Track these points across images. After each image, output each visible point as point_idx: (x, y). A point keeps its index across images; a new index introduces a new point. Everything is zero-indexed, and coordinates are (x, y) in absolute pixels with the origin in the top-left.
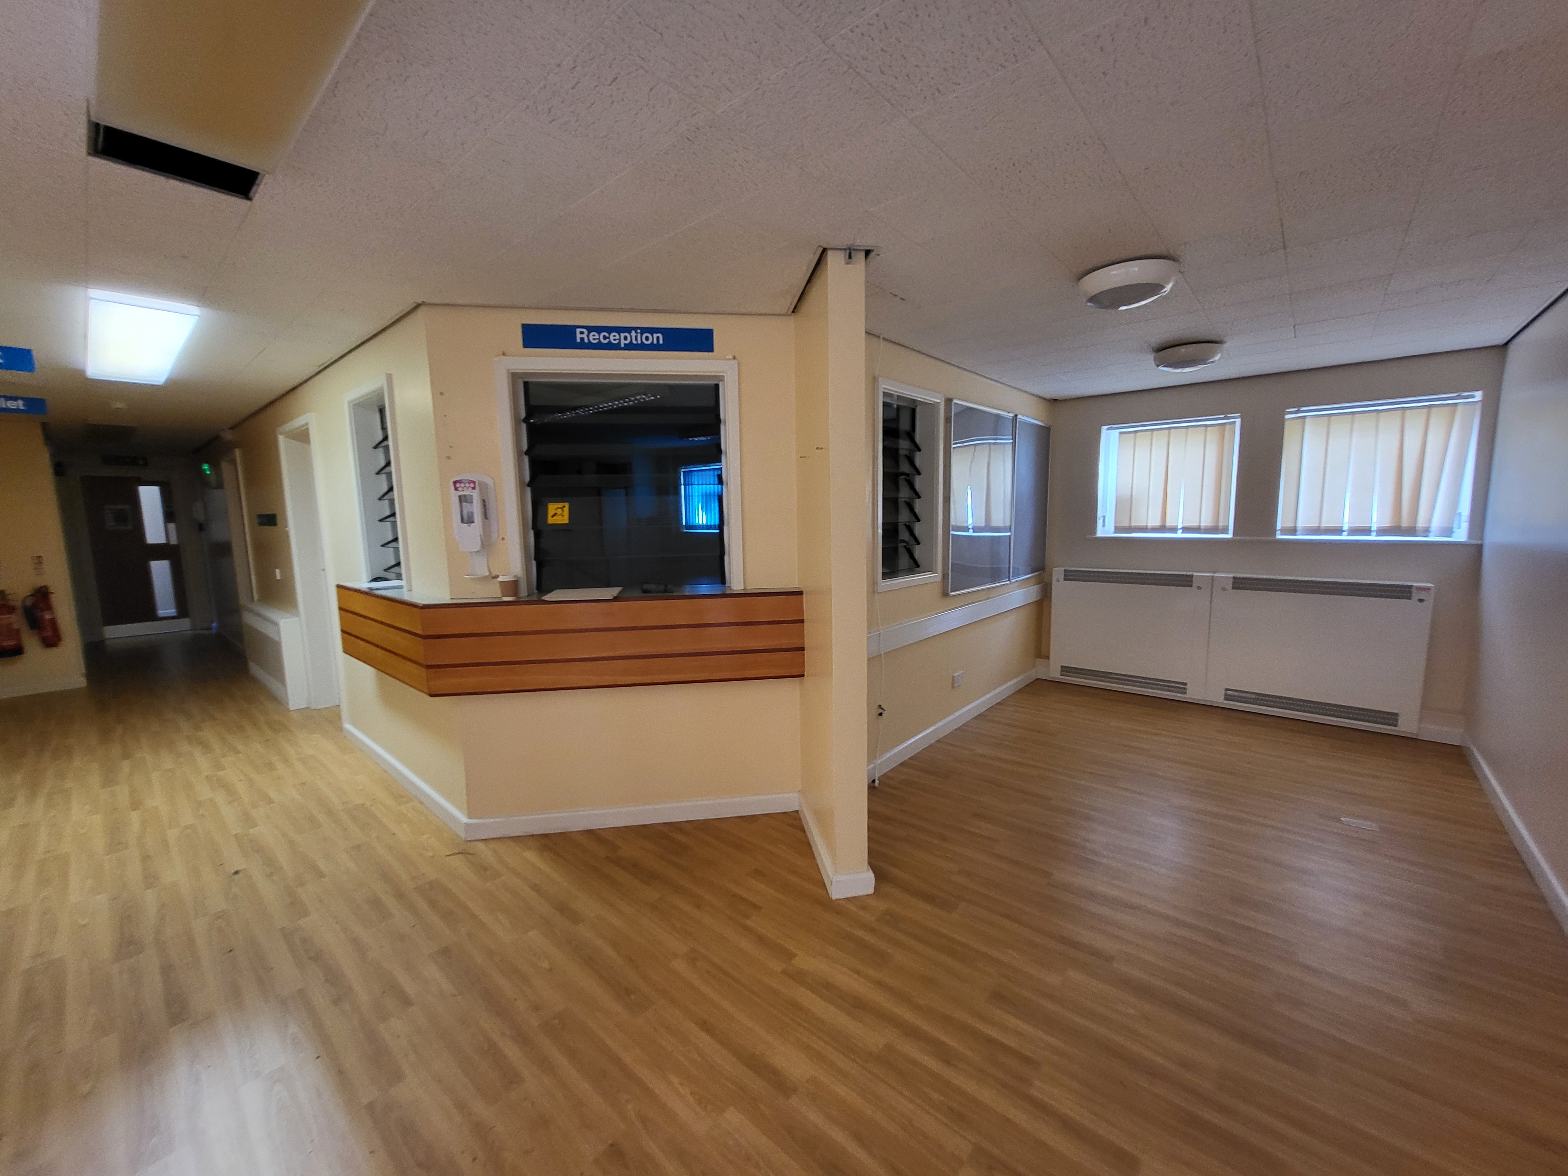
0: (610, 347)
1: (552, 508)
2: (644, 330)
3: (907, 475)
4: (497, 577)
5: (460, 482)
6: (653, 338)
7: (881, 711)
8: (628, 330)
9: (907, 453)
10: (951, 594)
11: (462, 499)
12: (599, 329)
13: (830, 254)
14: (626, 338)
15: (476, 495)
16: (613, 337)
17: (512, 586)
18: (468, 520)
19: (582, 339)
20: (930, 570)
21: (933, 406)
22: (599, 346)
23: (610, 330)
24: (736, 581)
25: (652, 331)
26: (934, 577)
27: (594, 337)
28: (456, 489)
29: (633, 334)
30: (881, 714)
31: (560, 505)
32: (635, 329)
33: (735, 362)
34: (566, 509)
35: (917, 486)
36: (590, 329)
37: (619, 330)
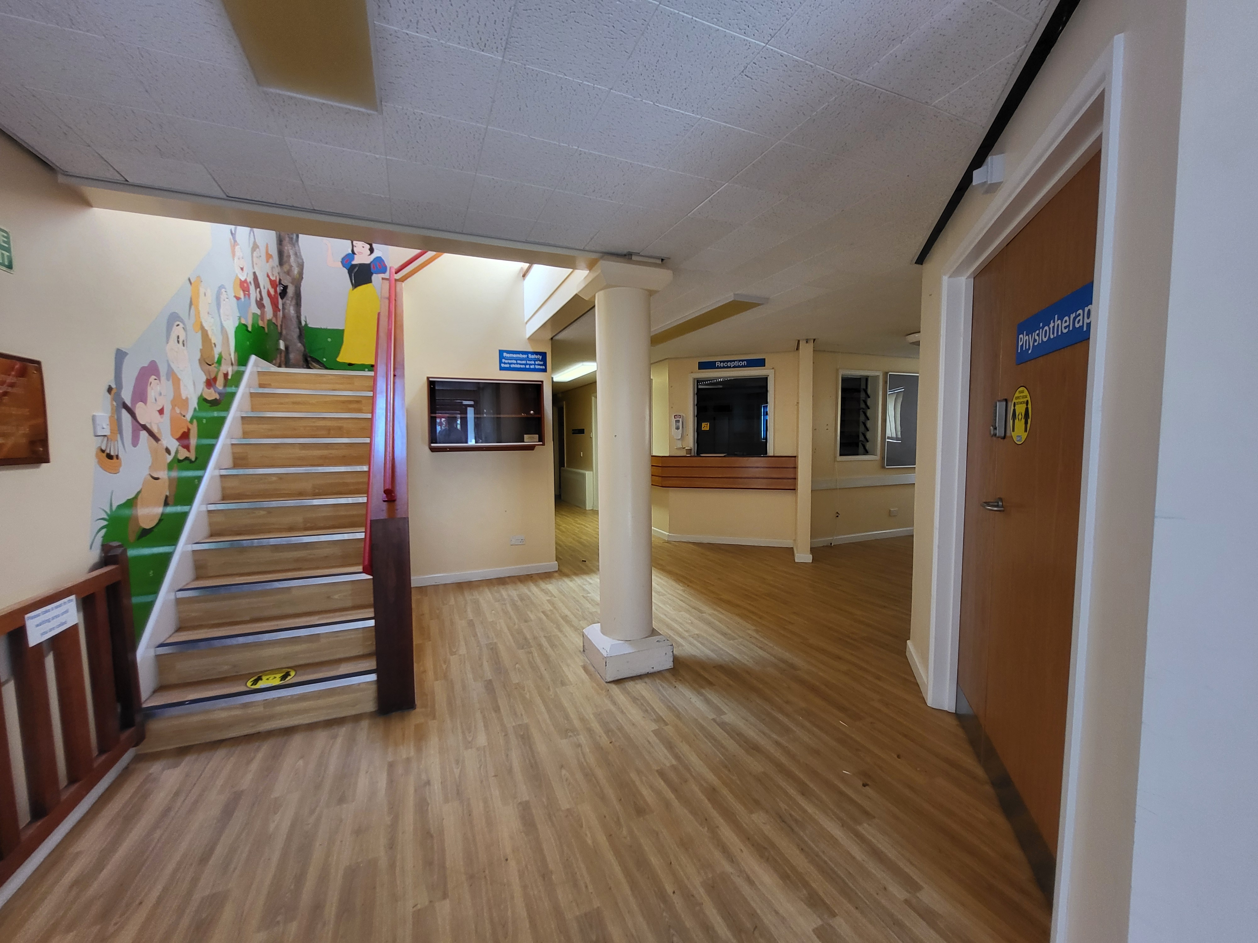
0: (728, 367)
1: (703, 424)
2: (740, 361)
3: (863, 409)
4: (685, 448)
5: (676, 415)
6: (743, 363)
7: (838, 515)
8: (734, 361)
9: (864, 399)
10: (887, 467)
11: (677, 421)
12: (724, 362)
13: (800, 342)
14: (733, 364)
15: (681, 420)
16: (729, 364)
17: (689, 451)
18: (678, 428)
19: (718, 366)
20: (874, 454)
21: (877, 377)
22: (724, 367)
23: (728, 361)
24: (770, 452)
25: (743, 361)
26: (877, 457)
27: (722, 365)
28: (675, 418)
29: (736, 362)
30: (838, 516)
31: (707, 423)
32: (737, 360)
33: (773, 370)
34: (708, 425)
35: (868, 414)
36: (721, 362)
37: (731, 361)
